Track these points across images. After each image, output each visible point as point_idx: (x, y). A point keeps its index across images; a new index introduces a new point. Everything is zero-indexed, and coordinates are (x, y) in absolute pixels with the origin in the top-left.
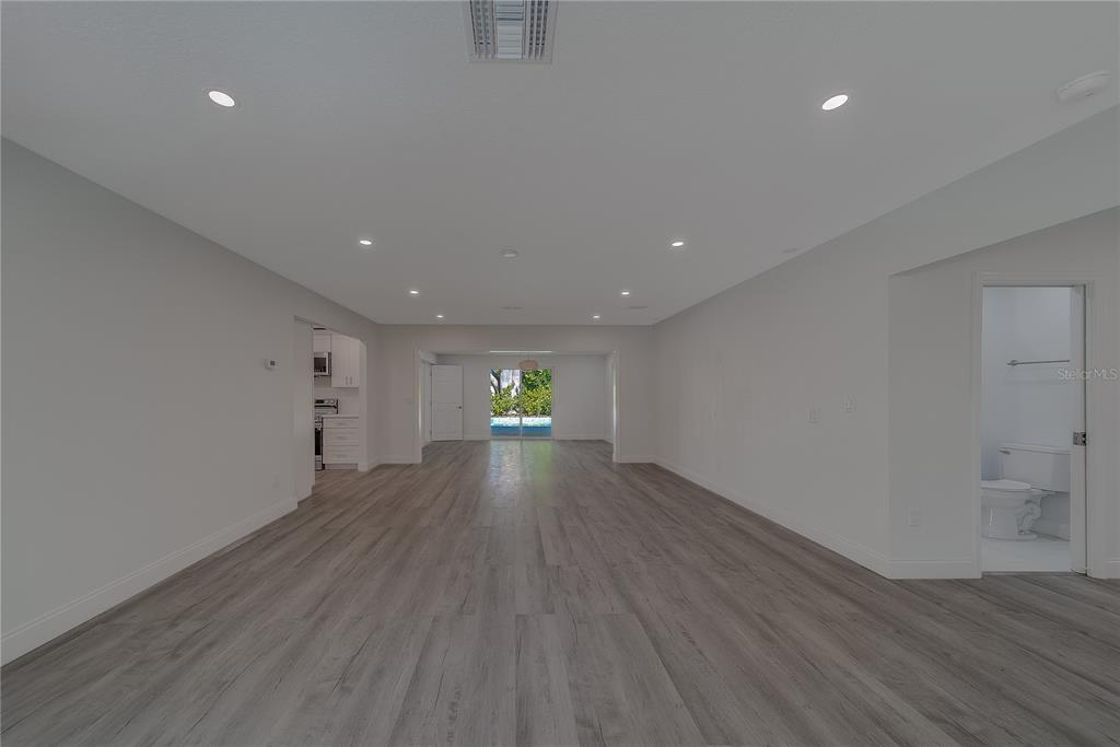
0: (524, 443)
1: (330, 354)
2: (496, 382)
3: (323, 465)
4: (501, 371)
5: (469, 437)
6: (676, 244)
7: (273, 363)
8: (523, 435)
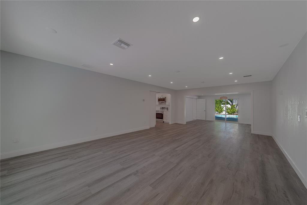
0: (227, 123)
1: (166, 97)
2: (231, 103)
3: (163, 122)
4: (233, 100)
5: (207, 119)
6: (222, 58)
7: (144, 100)
8: (227, 121)
